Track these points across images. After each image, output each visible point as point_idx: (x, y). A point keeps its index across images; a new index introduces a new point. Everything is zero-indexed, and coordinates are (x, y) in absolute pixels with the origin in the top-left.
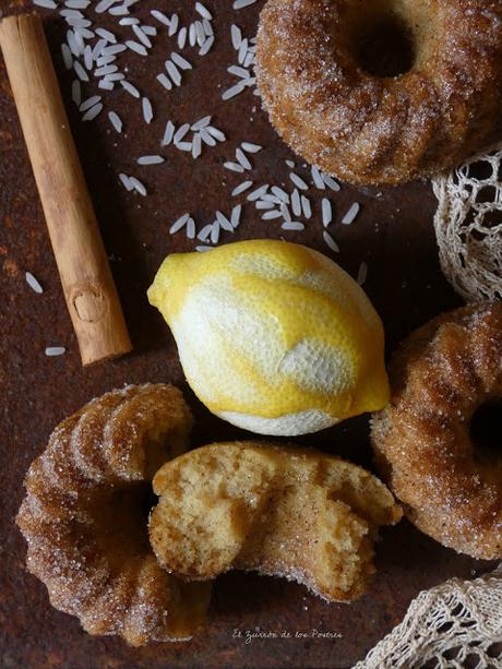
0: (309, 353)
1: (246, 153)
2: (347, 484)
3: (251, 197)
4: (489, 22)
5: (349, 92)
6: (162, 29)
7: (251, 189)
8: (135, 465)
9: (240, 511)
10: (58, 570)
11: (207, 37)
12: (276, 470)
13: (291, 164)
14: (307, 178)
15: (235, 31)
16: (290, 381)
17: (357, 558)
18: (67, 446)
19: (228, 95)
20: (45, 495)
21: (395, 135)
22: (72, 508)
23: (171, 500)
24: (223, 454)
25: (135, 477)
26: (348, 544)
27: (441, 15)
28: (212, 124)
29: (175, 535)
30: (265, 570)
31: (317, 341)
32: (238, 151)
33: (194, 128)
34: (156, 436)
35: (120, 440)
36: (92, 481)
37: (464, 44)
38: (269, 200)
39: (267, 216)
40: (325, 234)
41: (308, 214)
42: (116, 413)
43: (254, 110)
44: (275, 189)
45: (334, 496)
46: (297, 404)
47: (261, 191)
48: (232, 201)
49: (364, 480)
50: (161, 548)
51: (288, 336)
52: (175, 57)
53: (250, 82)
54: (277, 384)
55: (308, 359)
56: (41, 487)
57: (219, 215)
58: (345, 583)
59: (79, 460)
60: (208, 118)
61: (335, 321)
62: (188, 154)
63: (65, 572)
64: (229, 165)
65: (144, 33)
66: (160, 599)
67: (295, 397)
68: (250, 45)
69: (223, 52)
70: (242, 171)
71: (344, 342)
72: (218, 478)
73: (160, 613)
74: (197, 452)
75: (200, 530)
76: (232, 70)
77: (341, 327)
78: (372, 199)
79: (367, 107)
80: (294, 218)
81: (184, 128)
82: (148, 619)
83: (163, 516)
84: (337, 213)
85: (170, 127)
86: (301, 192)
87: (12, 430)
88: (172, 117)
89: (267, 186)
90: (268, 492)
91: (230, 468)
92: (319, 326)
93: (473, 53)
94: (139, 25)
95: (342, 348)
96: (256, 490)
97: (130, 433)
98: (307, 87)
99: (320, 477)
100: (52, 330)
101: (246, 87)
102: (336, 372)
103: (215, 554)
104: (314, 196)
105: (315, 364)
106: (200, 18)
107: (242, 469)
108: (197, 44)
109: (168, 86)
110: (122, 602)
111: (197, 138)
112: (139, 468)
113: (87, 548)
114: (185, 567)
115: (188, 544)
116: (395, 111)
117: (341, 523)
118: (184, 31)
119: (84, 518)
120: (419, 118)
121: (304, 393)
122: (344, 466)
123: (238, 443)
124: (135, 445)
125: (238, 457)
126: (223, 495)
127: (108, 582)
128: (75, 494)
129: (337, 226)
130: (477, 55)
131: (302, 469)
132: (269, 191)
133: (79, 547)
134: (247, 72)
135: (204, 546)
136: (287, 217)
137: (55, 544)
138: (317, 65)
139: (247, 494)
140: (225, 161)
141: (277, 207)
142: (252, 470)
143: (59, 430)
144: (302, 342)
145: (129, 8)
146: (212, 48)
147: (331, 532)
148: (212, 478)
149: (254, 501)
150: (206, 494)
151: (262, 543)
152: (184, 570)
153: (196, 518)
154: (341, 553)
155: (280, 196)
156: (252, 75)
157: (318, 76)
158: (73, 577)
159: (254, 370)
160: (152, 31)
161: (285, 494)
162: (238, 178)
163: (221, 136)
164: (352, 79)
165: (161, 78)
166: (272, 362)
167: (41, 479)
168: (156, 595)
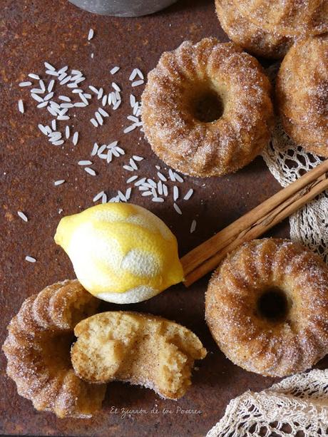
0: (135, 256)
1: (135, 161)
2: (177, 336)
3: (136, 184)
4: (256, 91)
5: (189, 132)
6: (94, 96)
7: (137, 180)
8: (65, 320)
9: (119, 347)
10: (22, 373)
11: (117, 100)
12: (139, 326)
13: (158, 168)
14: (166, 176)
15: (132, 98)
16: (127, 272)
17: (180, 375)
18: (30, 309)
19: (127, 131)
20: (18, 334)
21: (214, 152)
22: (31, 341)
23: (83, 340)
24: (112, 316)
25: (65, 326)
26: (175, 367)
27: (232, 89)
28: (118, 145)
29: (85, 358)
30: (134, 382)
31: (138, 249)
32: (131, 159)
33: (108, 147)
34: (77, 306)
35: (58, 306)
36: (43, 327)
37: (245, 104)
38: (145, 186)
39: (145, 194)
40: (175, 204)
41: (166, 194)
42: (56, 292)
43: (140, 139)
44: (149, 180)
45: (170, 341)
46: (133, 283)
47: (142, 181)
48: (127, 186)
49: (186, 334)
50: (77, 364)
51: (123, 249)
52: (100, 110)
53: (139, 124)
54: (121, 274)
55: (135, 259)
56: (16, 330)
57: (119, 192)
58: (174, 388)
59: (36, 317)
60: (117, 142)
61: (146, 238)
62: (105, 160)
63: (26, 375)
64: (126, 167)
65: (85, 98)
66: (74, 391)
67: (132, 279)
68: (140, 105)
69: (125, 108)
70: (132, 170)
71: (152, 248)
72: (109, 329)
73: (74, 399)
74: (98, 315)
75: (98, 356)
76: (130, 118)
77: (150, 241)
78: (200, 187)
79: (198, 139)
80: (158, 196)
81: (103, 147)
82: (67, 401)
83: (79, 348)
84: (181, 194)
85: (96, 146)
86: (163, 182)
87: (4, 302)
88: (97, 141)
89: (145, 179)
90: (135, 337)
91: (115, 324)
92: (138, 241)
93: (250, 107)
94: (82, 93)
95: (152, 252)
96: (128, 336)
97: (63, 303)
98: (167, 132)
99: (163, 331)
100: (29, 250)
101: (137, 127)
102: (151, 265)
103: (105, 369)
104: (169, 185)
105: (139, 262)
106: (114, 91)
107: (121, 325)
108: (112, 104)
109: (96, 125)
110: (54, 392)
111: (110, 152)
112: (68, 322)
113: (38, 363)
114: (89, 376)
115: (91, 363)
116: (213, 140)
117: (172, 355)
118: (105, 97)
119: (38, 348)
120: (225, 143)
121: (135, 277)
122: (175, 325)
123: (121, 312)
124: (66, 310)
125: (120, 318)
126: (111, 338)
127: (48, 381)
128: (33, 334)
129: (181, 200)
130: (251, 108)
131: (153, 326)
132: (146, 181)
133: (34, 362)
134: (137, 119)
135: (99, 365)
136: (155, 195)
137: (21, 360)
138: (171, 120)
139: (123, 338)
140: (124, 165)
141: (150, 189)
142: (126, 325)
143: (27, 301)
144: (131, 251)
145: (78, 84)
146: (120, 106)
147: (166, 360)
148: (105, 328)
149: (126, 341)
150: (102, 337)
151: (131, 366)
152: (89, 377)
153: (96, 349)
154: (171, 372)
155: (152, 184)
156: (140, 120)
157: (172, 126)
158: (30, 377)
159: (108, 269)
160: (89, 96)
161: (144, 339)
162: (130, 174)
163: (122, 152)
164: (190, 125)
165: (93, 121)
166: (116, 263)
167: (16, 326)
168: (72, 389)
